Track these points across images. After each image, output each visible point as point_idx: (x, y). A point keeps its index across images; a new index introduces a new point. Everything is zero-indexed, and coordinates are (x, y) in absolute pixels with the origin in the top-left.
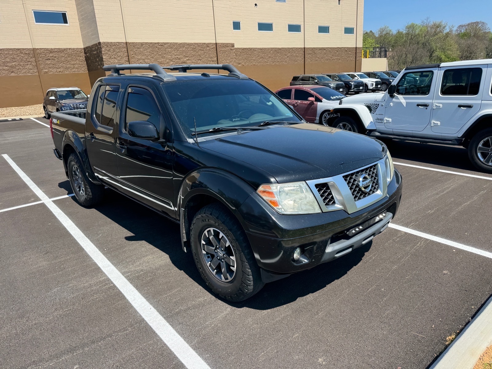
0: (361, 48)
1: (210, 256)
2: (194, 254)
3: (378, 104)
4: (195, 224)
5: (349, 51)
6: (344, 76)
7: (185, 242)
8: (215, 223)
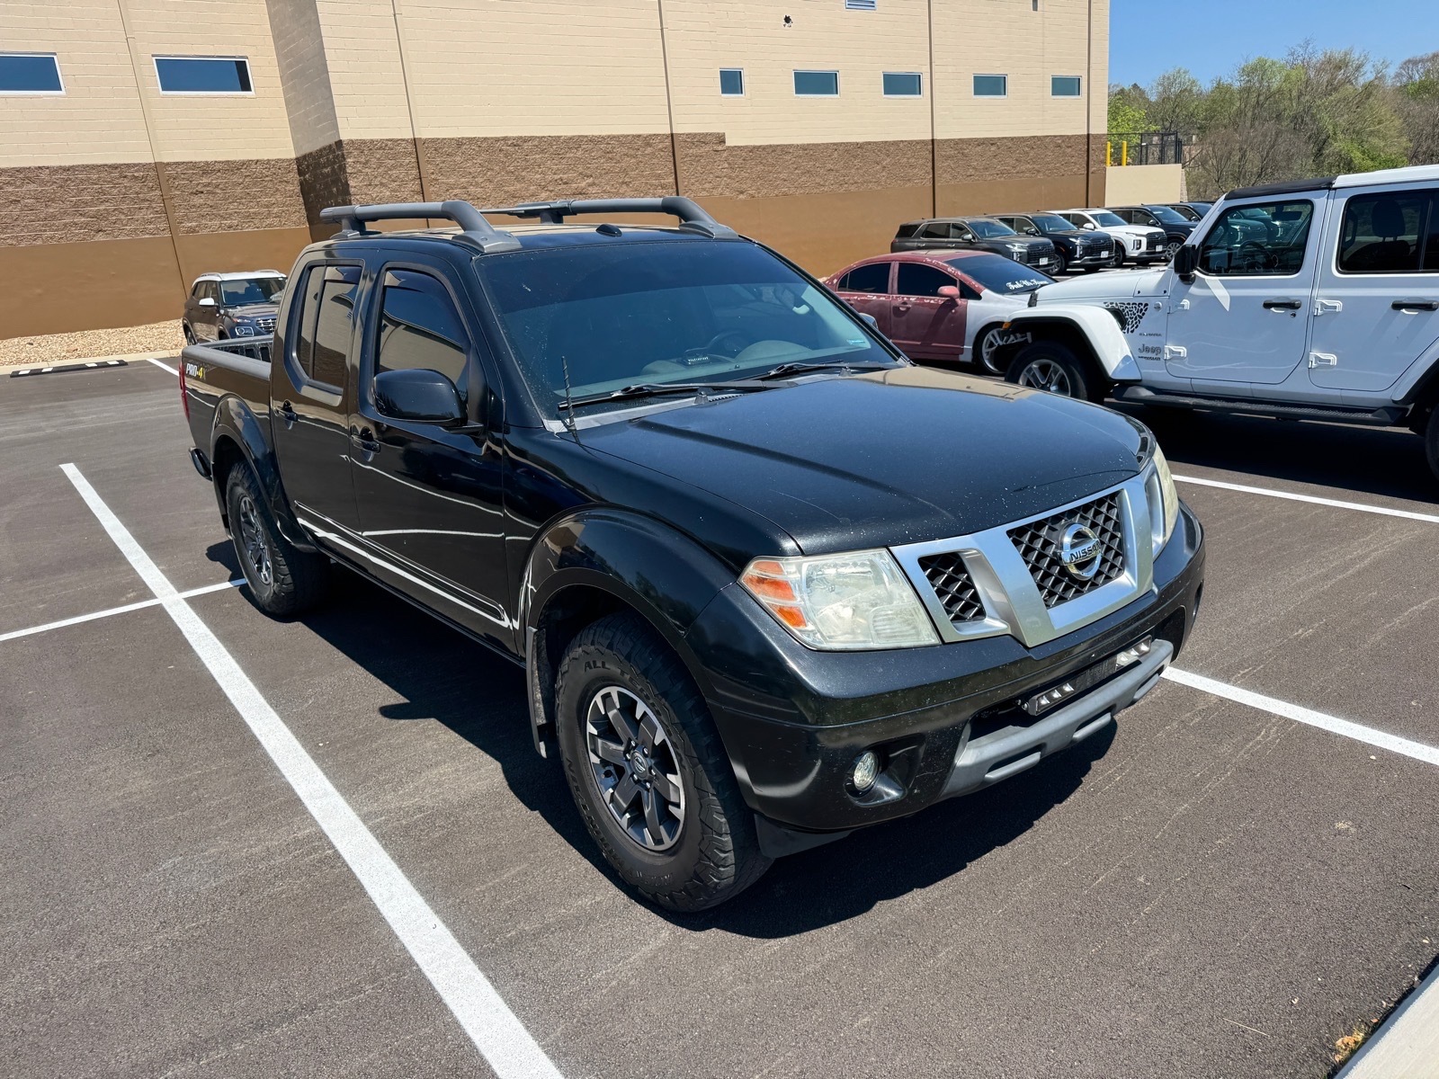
0: (1104, 135)
1: (613, 772)
2: (566, 764)
3: (1146, 305)
4: (566, 675)
5: (1068, 147)
6: (1051, 219)
7: (540, 728)
8: (623, 673)
